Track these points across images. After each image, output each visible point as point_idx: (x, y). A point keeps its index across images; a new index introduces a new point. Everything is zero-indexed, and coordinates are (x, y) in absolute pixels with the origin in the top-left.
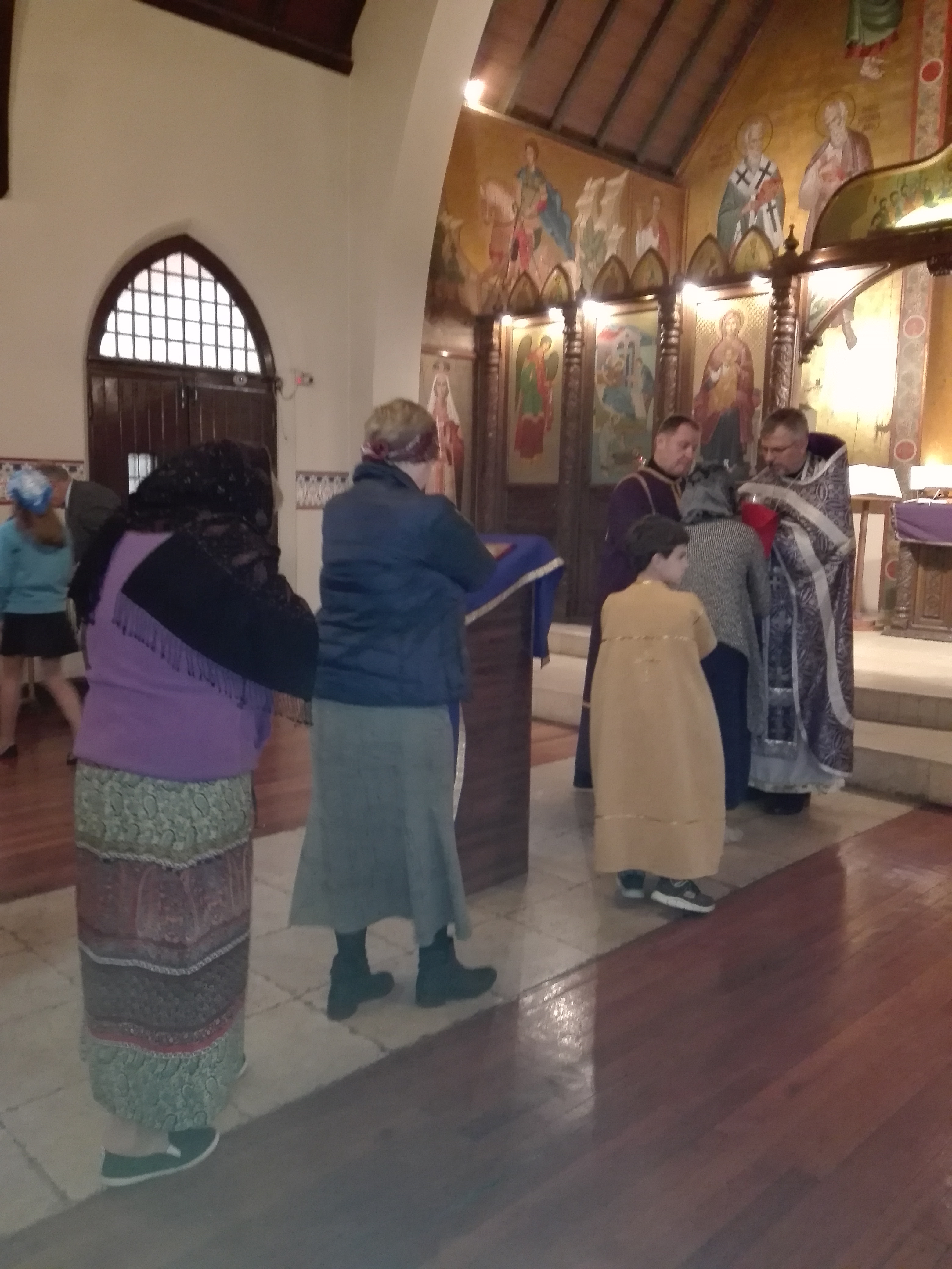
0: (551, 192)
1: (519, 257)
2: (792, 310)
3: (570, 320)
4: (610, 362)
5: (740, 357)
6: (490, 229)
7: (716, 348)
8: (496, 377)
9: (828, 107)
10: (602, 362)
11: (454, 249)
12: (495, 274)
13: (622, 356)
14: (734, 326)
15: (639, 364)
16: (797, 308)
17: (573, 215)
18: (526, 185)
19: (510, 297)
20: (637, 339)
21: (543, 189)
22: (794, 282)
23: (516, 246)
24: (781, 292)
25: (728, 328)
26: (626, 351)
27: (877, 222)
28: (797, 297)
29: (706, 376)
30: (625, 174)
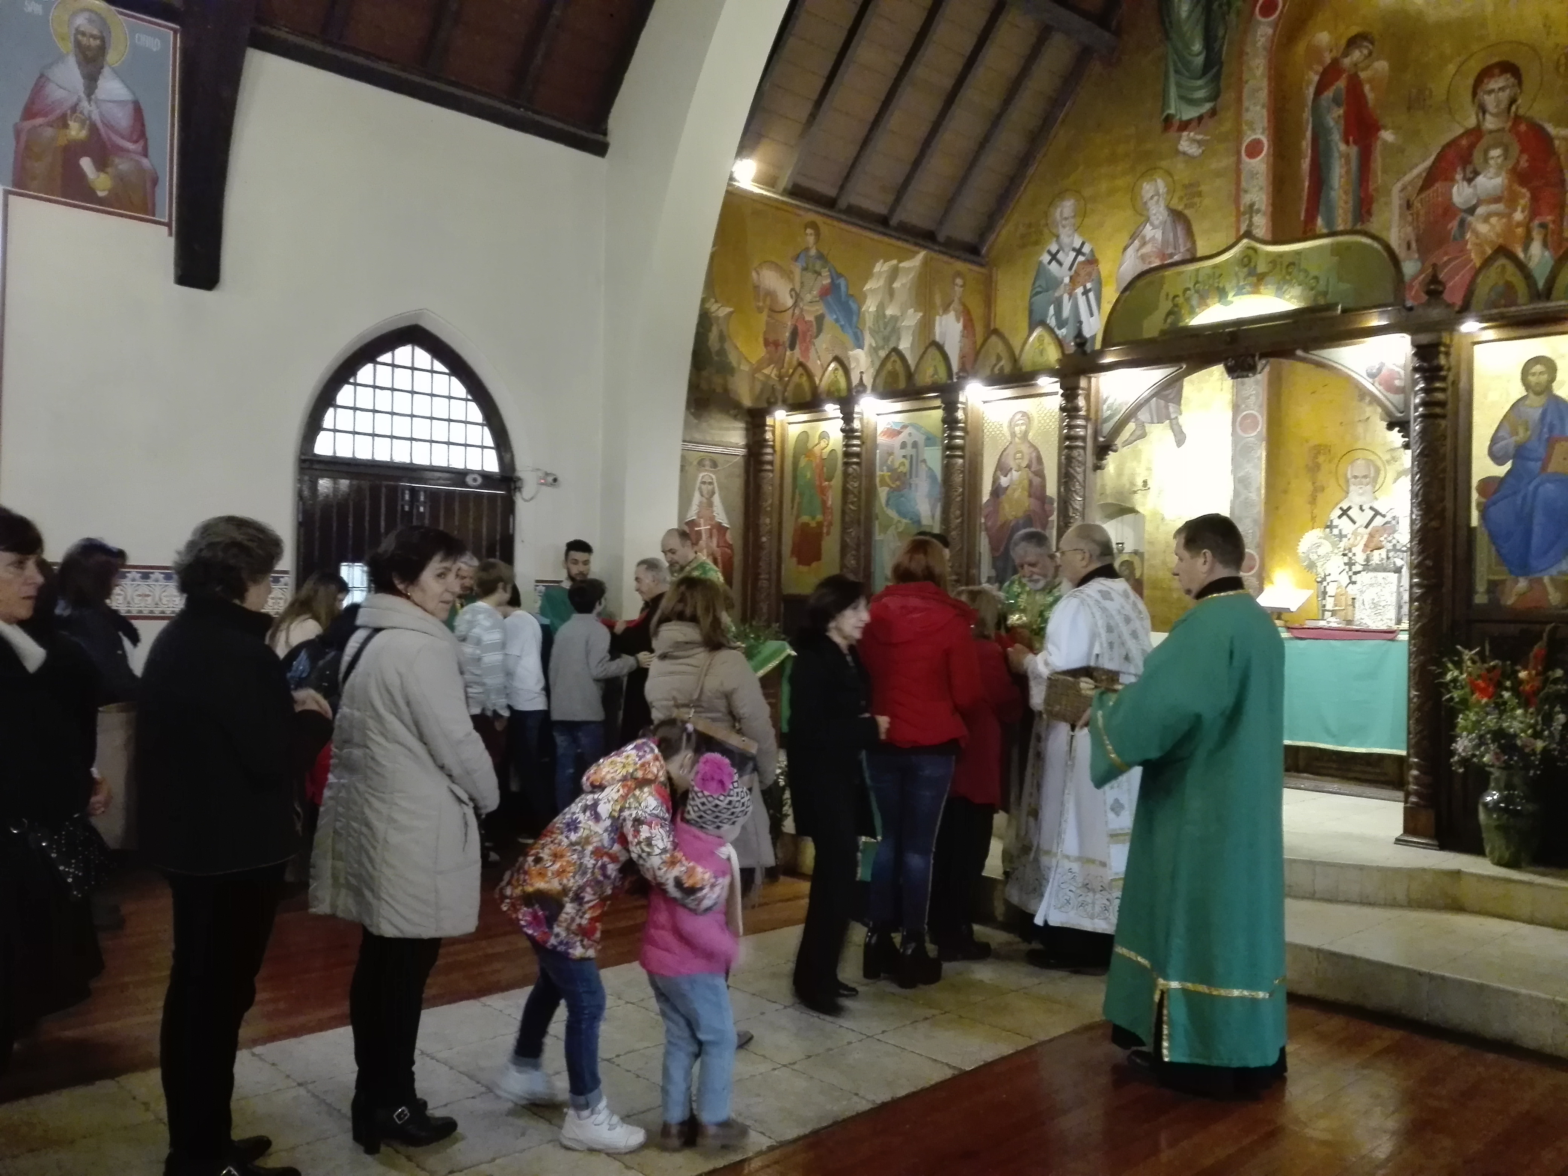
0: (836, 276)
1: (797, 347)
2: (1082, 413)
3: (848, 417)
4: (892, 462)
5: (1031, 461)
6: (764, 317)
7: (1005, 450)
8: (770, 477)
9: (1145, 184)
10: (884, 462)
11: (722, 338)
12: (769, 365)
13: (904, 457)
14: (1024, 428)
15: (924, 466)
16: (1088, 410)
17: (861, 299)
18: (805, 269)
19: (785, 390)
20: (921, 439)
21: (825, 273)
22: (1083, 383)
23: (794, 333)
24: (1070, 393)
25: (1017, 429)
26: (910, 450)
27: (1169, 321)
28: (1088, 398)
29: (995, 480)
30: (922, 254)
